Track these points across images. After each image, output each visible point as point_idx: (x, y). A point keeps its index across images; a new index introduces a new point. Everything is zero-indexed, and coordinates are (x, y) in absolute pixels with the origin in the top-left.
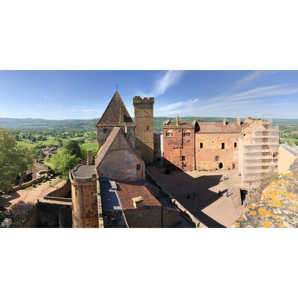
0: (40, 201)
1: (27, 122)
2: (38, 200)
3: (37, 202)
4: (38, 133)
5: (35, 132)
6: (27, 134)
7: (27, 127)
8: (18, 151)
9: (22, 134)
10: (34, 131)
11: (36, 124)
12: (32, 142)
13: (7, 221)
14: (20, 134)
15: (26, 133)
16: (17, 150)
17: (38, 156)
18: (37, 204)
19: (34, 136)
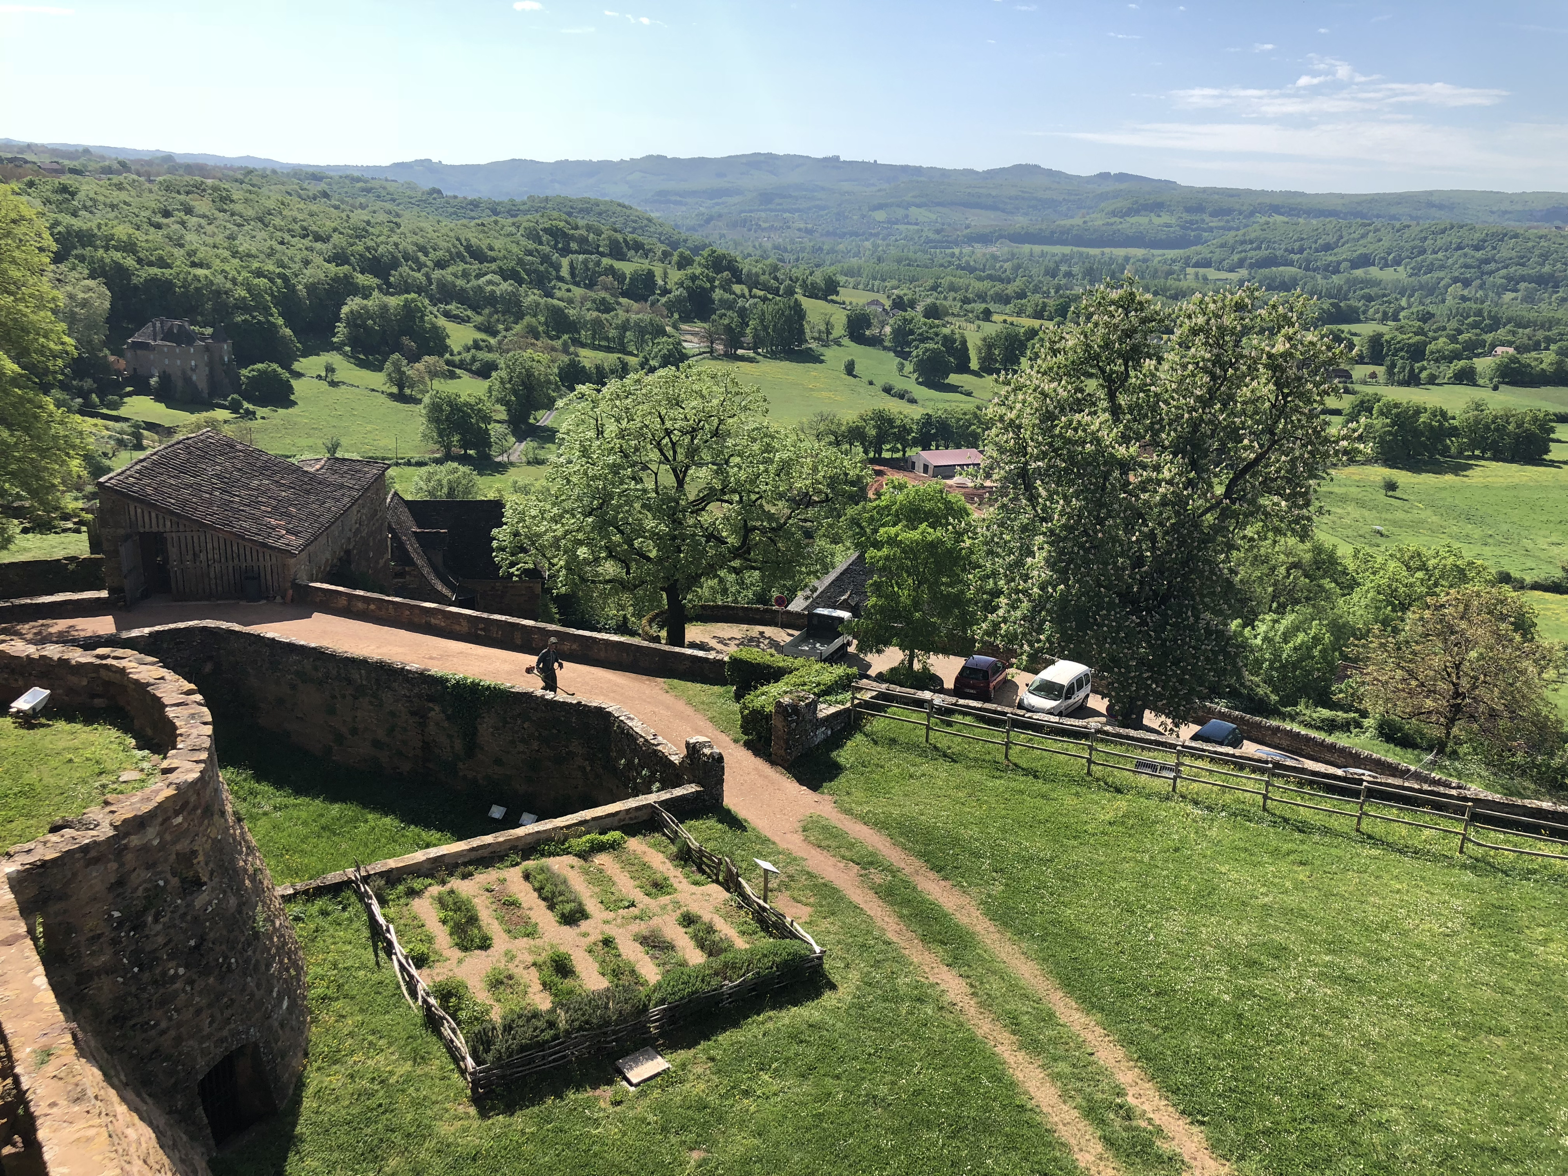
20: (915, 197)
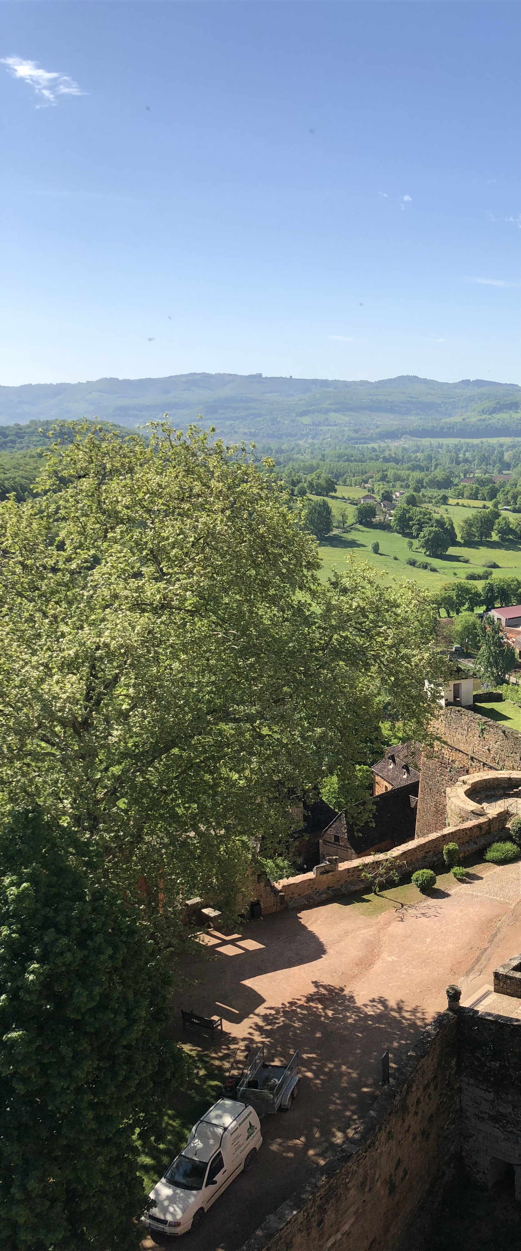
0: (465, 1002)
1: (392, 408)
2: (454, 996)
3: (442, 1005)
4: (469, 486)
5: (446, 483)
6: (387, 497)
7: (394, 446)
8: (326, 616)
9: (357, 493)
10: (439, 474)
11: (456, 419)
12: (422, 557)
13: (228, 1121)
14: (341, 491)
15: (380, 488)
16: (317, 609)
17: (466, 664)
18: (440, 1020)
19: (439, 512)
20: (331, 404)
